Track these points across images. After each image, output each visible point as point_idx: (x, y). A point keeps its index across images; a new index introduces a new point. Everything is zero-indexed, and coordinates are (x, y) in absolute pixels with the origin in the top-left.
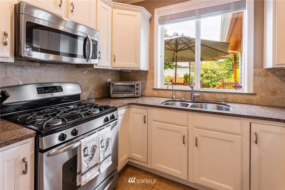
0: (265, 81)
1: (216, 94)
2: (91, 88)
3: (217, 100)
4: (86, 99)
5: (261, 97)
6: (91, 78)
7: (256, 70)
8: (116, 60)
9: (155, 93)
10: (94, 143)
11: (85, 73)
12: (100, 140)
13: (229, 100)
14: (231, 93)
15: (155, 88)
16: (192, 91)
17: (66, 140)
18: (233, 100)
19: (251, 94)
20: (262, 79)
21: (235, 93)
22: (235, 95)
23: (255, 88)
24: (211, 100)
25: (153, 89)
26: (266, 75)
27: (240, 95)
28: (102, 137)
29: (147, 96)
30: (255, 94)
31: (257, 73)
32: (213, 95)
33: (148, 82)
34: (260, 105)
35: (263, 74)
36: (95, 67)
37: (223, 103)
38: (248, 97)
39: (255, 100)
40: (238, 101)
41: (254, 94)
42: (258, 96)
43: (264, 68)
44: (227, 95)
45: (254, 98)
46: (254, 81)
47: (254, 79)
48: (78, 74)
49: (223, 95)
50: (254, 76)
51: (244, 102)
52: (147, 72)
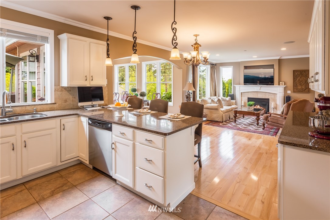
0: (61, 94)
1: (27, 107)
3: (27, 112)
5: (59, 105)
7: (56, 87)
13: (38, 110)
14: (39, 105)
16: (3, 107)
18: (41, 110)
19: (53, 104)
20: (59, 93)
21: (42, 104)
22: (42, 105)
23: (55, 99)
24: (22, 112)
26: (62, 91)
27: (46, 105)
31: (57, 89)
32: (24, 108)
34: (59, 110)
35: (60, 90)
37: (34, 113)
38: (51, 106)
39: (55, 107)
40: (45, 110)
41: (55, 103)
42: (57, 104)
43: (60, 86)
44: (36, 106)
45: (55, 106)
46: (55, 95)
47: (55, 93)
49: (33, 107)
50: (55, 91)
51: (49, 110)
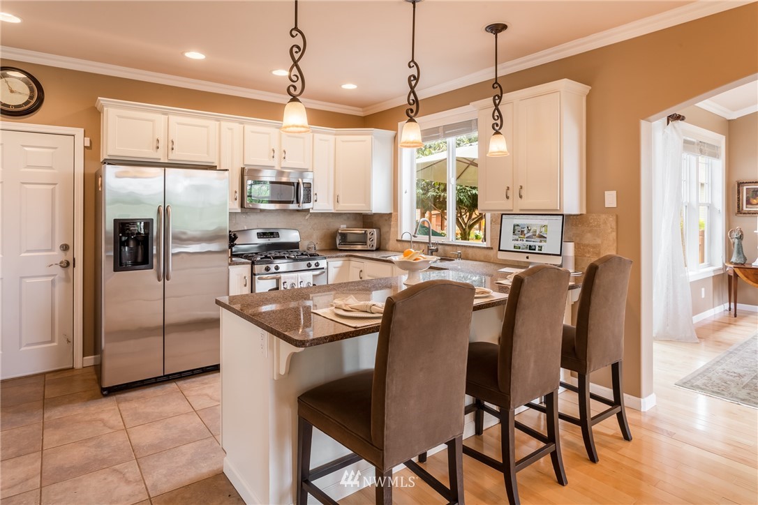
1: (458, 247)
2: (315, 236)
4: (306, 249)
6: (315, 224)
7: (492, 215)
8: (340, 200)
9: (399, 245)
10: (293, 281)
11: (307, 217)
12: (300, 281)
13: (469, 256)
14: (470, 247)
15: (399, 238)
16: (429, 243)
17: (269, 272)
18: (473, 257)
19: (488, 248)
21: (474, 247)
22: (474, 249)
23: (492, 239)
25: (397, 240)
27: (479, 249)
28: (301, 278)
29: (391, 251)
30: (492, 248)
31: (494, 220)
32: (454, 250)
33: (392, 229)
36: (311, 211)
38: (486, 252)
39: (492, 256)
40: (477, 258)
42: (495, 251)
44: (467, 249)
45: (491, 253)
46: (491, 231)
47: (491, 227)
48: (298, 219)
49: (464, 249)
50: (491, 224)
51: (482, 259)
52: (391, 214)
